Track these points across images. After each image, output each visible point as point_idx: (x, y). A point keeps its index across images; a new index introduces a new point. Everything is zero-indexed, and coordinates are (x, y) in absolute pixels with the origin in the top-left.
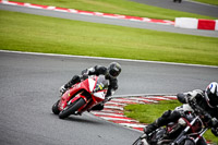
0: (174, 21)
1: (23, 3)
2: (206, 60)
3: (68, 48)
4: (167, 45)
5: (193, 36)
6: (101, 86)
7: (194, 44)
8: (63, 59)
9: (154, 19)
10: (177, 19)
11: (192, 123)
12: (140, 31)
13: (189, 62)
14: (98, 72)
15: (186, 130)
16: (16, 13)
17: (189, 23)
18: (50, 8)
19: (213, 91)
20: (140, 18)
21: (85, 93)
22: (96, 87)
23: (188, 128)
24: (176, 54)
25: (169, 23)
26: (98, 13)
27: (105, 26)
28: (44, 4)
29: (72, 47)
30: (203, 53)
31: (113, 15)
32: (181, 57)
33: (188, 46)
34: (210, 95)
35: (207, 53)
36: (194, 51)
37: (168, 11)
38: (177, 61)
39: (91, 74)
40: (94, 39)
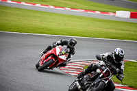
0: (115, 13)
1: (20, 2)
4: (110, 28)
5: (127, 23)
6: (63, 52)
7: (128, 28)
8: (45, 37)
9: (102, 12)
10: (117, 12)
11: (104, 72)
12: (94, 20)
14: (63, 44)
15: (101, 76)
16: (16, 8)
17: (124, 14)
18: (37, 5)
19: (117, 53)
20: (94, 11)
21: (54, 56)
22: (61, 52)
23: (102, 74)
24: (117, 34)
25: (112, 14)
26: (67, 8)
27: (72, 16)
28: (33, 2)
30: (134, 33)
31: (77, 9)
32: (120, 36)
33: (124, 28)
34: (116, 55)
35: (136, 33)
36: (127, 32)
37: (112, 7)
38: (117, 38)
39: (58, 44)
40: (65, 25)
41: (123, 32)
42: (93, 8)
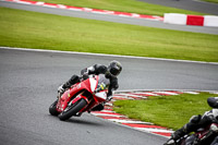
0: (162, 16)
2: (194, 56)
3: (57, 44)
4: (155, 41)
7: (183, 40)
8: (52, 55)
9: (143, 15)
10: (166, 15)
12: (129, 27)
13: (178, 57)
14: (98, 71)
18: (39, 3)
20: (129, 13)
22: (97, 87)
24: (165, 49)
25: (158, 19)
26: (87, 9)
27: (95, 22)
29: (61, 43)
30: (192, 48)
31: (102, 10)
32: (170, 53)
35: (196, 49)
36: (182, 47)
37: (156, 7)
38: (166, 56)
40: (83, 35)
41: (176, 47)
42: (128, 9)
